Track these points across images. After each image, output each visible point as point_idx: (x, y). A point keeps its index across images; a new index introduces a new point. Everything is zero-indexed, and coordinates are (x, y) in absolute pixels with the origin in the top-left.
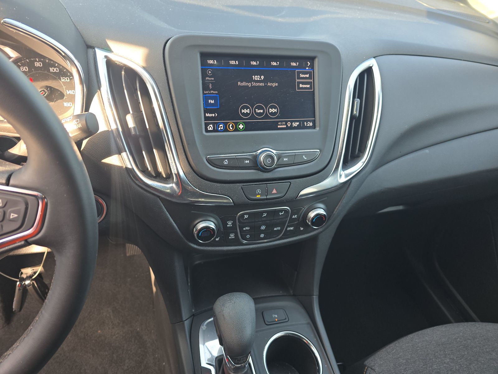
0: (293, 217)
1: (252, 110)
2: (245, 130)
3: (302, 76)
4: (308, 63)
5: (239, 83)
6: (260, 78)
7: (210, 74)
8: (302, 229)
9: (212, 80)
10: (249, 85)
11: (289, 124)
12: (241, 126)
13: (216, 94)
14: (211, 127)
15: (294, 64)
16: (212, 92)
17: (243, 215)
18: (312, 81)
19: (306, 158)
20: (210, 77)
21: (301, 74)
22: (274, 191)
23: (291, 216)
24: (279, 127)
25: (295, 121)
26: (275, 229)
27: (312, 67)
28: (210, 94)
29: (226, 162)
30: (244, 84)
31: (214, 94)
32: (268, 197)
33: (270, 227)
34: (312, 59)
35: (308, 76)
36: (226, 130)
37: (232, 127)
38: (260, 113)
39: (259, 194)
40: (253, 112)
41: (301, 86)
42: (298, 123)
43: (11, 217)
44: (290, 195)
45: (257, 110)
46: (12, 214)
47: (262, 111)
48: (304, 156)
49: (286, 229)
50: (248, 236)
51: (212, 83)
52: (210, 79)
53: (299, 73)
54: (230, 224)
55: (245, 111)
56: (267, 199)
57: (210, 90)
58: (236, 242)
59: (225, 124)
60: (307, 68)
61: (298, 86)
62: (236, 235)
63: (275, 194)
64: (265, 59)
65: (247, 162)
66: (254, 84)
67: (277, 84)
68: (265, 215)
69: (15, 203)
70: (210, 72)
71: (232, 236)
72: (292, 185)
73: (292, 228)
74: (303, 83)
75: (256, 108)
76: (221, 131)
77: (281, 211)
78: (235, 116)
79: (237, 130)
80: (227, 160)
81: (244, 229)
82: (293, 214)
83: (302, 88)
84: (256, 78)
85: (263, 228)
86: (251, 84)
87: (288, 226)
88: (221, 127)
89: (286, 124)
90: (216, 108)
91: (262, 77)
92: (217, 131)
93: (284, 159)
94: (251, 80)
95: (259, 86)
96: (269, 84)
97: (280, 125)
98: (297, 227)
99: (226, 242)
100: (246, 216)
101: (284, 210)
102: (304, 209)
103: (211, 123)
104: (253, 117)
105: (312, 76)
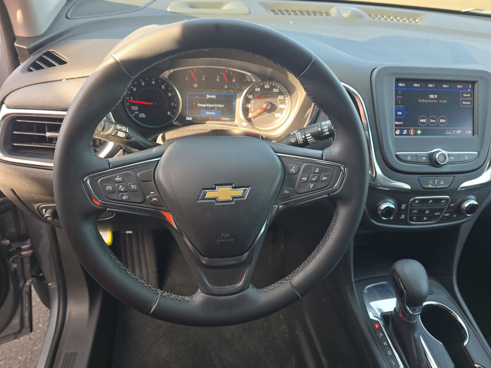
0: (451, 205)
1: (428, 120)
2: (421, 134)
3: (465, 95)
4: (470, 85)
5: (419, 100)
6: (435, 96)
7: (400, 93)
8: (455, 216)
9: (401, 98)
10: (427, 101)
11: (454, 131)
12: (419, 132)
13: (403, 108)
14: (398, 132)
15: (459, 86)
16: (400, 106)
17: (414, 200)
18: (472, 99)
19: (467, 158)
20: (400, 95)
21: (464, 94)
22: (442, 183)
23: (450, 204)
24: (446, 133)
25: (458, 130)
26: (436, 214)
27: (473, 88)
28: (399, 108)
29: (409, 158)
30: (423, 101)
31: (402, 108)
32: (437, 187)
33: (432, 211)
34: (473, 83)
35: (469, 95)
36: (408, 134)
37: (413, 132)
38: (433, 122)
39: (430, 184)
40: (428, 121)
41: (464, 103)
42: (460, 131)
43: (323, 179)
44: (452, 187)
45: (431, 120)
46: (324, 177)
47: (434, 121)
48: (466, 157)
49: (444, 214)
50: (415, 218)
51: (400, 100)
52: (400, 97)
53: (463, 93)
54: (403, 207)
55: (422, 121)
56: (436, 189)
57: (399, 105)
58: (405, 222)
59: (408, 130)
60: (469, 90)
61: (462, 102)
62: (406, 217)
63: (442, 185)
64: (439, 82)
65: (424, 158)
66: (430, 101)
67: (446, 101)
68: (431, 201)
69: (327, 170)
70: (400, 92)
71: (403, 217)
72: (455, 178)
73: (448, 215)
74: (465, 101)
75: (430, 119)
76: (405, 135)
77: (443, 199)
78: (415, 124)
79: (416, 134)
80: (409, 157)
81: (413, 212)
82: (451, 203)
83: (465, 105)
84: (431, 96)
85: (427, 212)
86: (428, 101)
87: (446, 213)
88: (405, 132)
89: (452, 132)
90: (402, 118)
91: (436, 96)
92: (402, 135)
93: (451, 158)
94: (428, 98)
95: (433, 103)
96: (441, 101)
97: (447, 132)
98: (452, 214)
99: (397, 221)
100: (417, 202)
101: (445, 199)
102: (459, 200)
103: (398, 129)
104: (428, 125)
105: (473, 95)
